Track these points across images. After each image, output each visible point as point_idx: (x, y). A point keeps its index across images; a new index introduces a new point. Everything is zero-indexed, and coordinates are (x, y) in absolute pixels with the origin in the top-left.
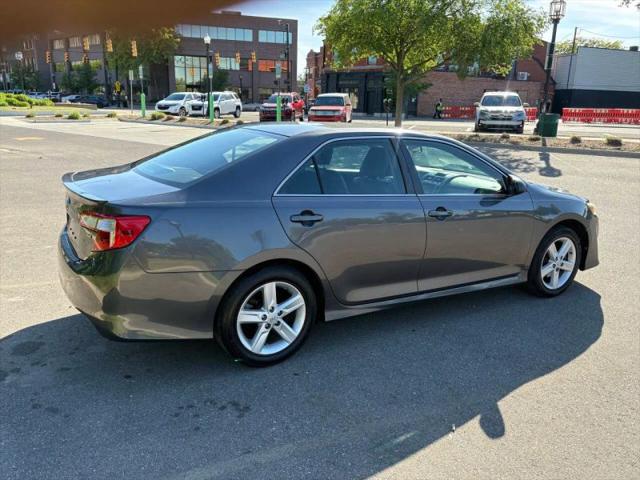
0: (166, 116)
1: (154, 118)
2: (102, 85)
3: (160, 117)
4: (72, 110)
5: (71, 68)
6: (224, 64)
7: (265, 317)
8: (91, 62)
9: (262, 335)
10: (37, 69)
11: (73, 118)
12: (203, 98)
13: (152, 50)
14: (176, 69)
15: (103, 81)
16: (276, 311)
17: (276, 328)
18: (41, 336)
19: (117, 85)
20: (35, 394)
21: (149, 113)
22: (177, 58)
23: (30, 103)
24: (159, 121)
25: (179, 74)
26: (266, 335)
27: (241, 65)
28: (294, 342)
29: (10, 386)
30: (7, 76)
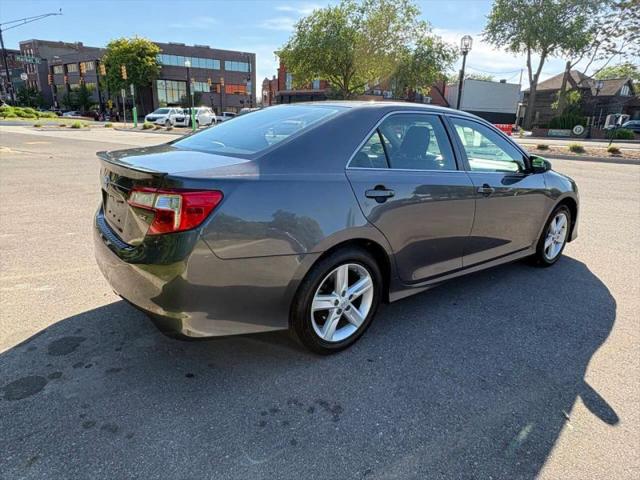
0: (155, 127)
1: (145, 128)
2: (97, 104)
3: (150, 127)
4: (74, 122)
5: (69, 90)
6: (197, 87)
7: (337, 302)
8: (87, 85)
9: (333, 321)
10: (40, 90)
11: (75, 127)
12: (185, 112)
13: (138, 75)
14: (159, 91)
15: (97, 100)
16: (347, 296)
17: (346, 313)
18: (79, 330)
19: (110, 103)
20: (85, 407)
21: (140, 125)
22: (159, 82)
23: (37, 115)
24: (151, 130)
25: (161, 96)
26: (337, 320)
27: (211, 88)
28: (362, 326)
29: (51, 396)
30: (15, 96)
